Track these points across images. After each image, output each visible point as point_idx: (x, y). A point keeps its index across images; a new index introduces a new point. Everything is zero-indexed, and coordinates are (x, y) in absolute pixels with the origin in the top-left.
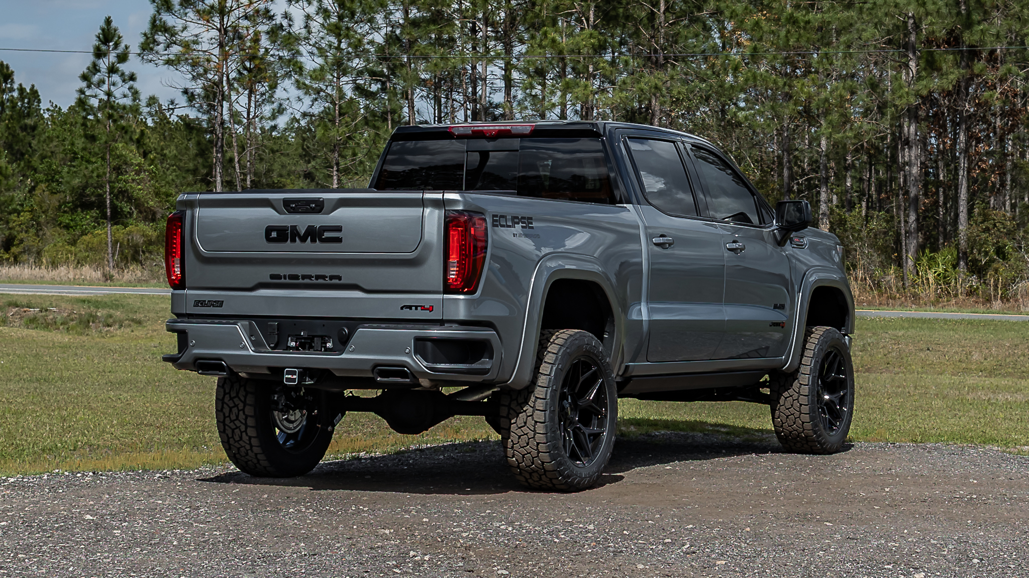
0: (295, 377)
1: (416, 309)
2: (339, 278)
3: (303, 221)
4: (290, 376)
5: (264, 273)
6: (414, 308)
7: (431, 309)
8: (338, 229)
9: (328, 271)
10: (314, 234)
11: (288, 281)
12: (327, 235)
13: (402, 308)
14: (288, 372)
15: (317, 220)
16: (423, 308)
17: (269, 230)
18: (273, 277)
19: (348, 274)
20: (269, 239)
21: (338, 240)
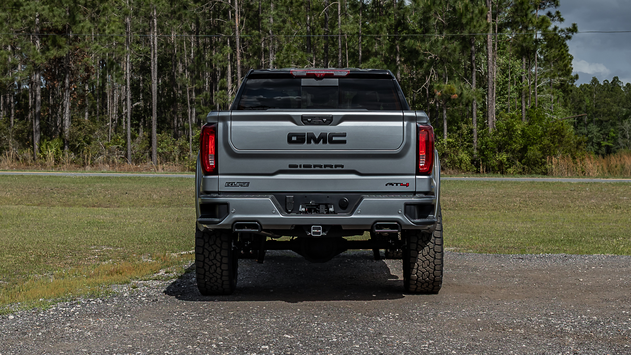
0: (319, 231)
1: (397, 185)
2: (342, 166)
3: (317, 130)
4: (316, 231)
5: (285, 164)
6: (395, 185)
7: (407, 185)
8: (344, 135)
9: (334, 162)
10: (324, 138)
11: (302, 168)
12: (334, 139)
13: (386, 185)
14: (314, 229)
15: (328, 129)
16: (402, 185)
17: (290, 136)
18: (290, 166)
19: (348, 164)
20: (290, 141)
21: (344, 142)
